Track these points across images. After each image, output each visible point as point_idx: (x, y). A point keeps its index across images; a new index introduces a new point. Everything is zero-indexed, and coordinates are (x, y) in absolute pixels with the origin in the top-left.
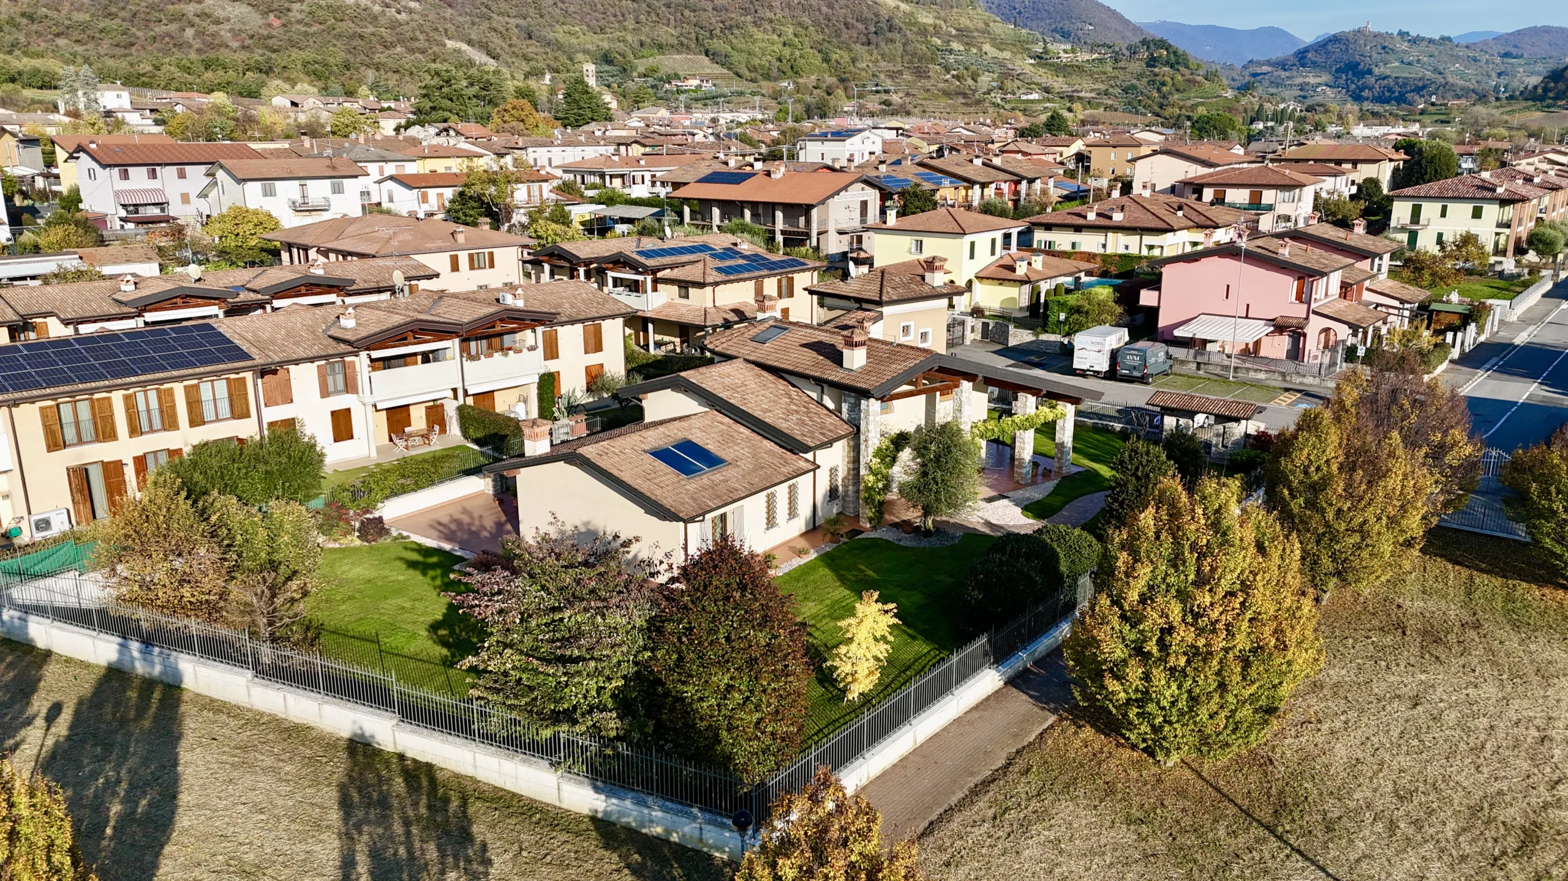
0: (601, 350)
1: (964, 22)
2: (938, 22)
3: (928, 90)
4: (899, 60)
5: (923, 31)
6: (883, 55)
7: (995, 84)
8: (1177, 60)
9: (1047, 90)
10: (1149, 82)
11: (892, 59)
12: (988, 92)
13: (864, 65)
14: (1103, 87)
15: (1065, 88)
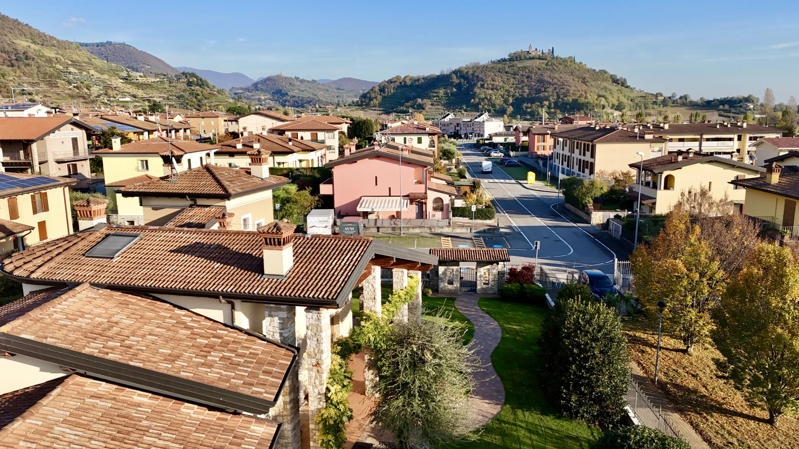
1: (75, 57)
2: (58, 56)
3: (59, 94)
4: (36, 76)
5: (49, 61)
6: (24, 73)
7: (102, 92)
8: (202, 84)
9: (134, 96)
10: (190, 93)
11: (31, 75)
12: (99, 96)
13: (12, 78)
14: (165, 96)
15: (145, 95)
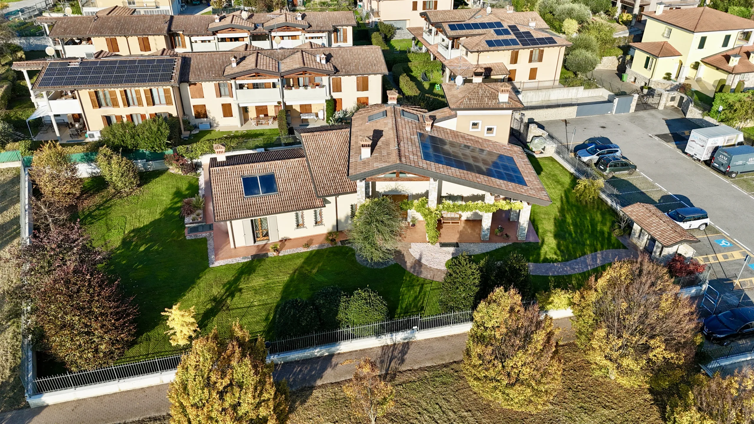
0: (367, 90)
